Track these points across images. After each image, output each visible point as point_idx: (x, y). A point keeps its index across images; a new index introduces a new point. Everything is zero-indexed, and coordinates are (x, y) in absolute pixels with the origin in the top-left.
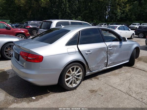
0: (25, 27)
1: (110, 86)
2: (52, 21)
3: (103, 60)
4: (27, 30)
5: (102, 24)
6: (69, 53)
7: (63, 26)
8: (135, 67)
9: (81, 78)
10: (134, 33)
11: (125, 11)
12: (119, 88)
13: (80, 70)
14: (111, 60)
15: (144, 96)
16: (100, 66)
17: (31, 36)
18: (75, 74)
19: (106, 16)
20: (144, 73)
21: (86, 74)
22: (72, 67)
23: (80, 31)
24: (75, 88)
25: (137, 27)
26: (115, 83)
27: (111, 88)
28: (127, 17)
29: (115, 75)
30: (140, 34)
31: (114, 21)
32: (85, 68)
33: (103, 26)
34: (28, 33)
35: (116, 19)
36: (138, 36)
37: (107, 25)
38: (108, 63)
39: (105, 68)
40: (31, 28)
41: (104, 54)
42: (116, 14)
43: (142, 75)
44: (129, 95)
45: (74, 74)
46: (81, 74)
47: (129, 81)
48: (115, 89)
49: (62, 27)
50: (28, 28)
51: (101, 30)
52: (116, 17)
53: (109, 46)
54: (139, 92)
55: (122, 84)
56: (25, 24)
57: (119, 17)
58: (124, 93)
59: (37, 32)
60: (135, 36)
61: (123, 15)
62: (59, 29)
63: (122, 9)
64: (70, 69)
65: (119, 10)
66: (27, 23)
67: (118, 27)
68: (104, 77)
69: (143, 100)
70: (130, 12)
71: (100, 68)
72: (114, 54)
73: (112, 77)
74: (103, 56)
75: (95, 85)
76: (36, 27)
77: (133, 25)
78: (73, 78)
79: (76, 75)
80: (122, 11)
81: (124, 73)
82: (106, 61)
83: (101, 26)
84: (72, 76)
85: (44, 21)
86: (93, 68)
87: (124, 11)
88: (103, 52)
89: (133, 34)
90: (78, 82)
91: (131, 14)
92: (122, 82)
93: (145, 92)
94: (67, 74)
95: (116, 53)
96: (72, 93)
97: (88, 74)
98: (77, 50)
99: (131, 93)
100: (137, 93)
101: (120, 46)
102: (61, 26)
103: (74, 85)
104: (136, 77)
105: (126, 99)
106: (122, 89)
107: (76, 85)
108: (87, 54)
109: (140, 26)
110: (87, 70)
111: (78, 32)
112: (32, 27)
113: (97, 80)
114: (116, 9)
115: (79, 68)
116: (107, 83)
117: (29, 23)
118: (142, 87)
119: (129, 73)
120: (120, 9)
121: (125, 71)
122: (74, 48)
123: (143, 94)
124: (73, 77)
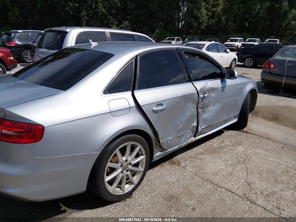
0: (4, 43)
1: (206, 180)
2: (68, 30)
3: (189, 121)
4: (9, 50)
5: (173, 40)
6: (113, 113)
7: (93, 42)
8: (249, 131)
9: (142, 170)
10: (237, 58)
11: (216, 12)
12: (226, 186)
13: (140, 149)
14: (205, 121)
15: (282, 202)
16: (182, 136)
17: (18, 65)
18: (128, 162)
19: (179, 22)
20: (270, 144)
21: (154, 157)
22: (122, 146)
23: (136, 56)
24: (129, 194)
25: (238, 46)
26: (216, 174)
27: (209, 186)
28: (220, 25)
29: (213, 152)
30: (247, 60)
31: (195, 34)
32: (152, 144)
33: (173, 42)
34: (12, 58)
35: (198, 28)
36: (243, 64)
37: (181, 41)
38: (199, 127)
39: (193, 139)
40: (19, 46)
41: (191, 109)
42: (198, 19)
43: (267, 150)
44: (251, 202)
45: (126, 161)
46: (142, 160)
47: (244, 165)
48: (219, 189)
49: (91, 45)
50: (12, 45)
51: (183, 53)
52: (200, 24)
53: (201, 89)
54: (269, 191)
55: (231, 174)
56: (4, 37)
57: (205, 24)
58: (240, 197)
59: (32, 56)
60: (238, 63)
61: (211, 20)
62: (83, 50)
63: (211, 8)
64: (117, 151)
65: (204, 12)
66: (10, 34)
67: (206, 46)
68: (191, 159)
69: (282, 212)
70: (226, 16)
71: (183, 140)
72: (210, 108)
73: (207, 157)
74: (189, 114)
75: (174, 180)
76: (30, 43)
77: (231, 41)
78: (125, 172)
79: (130, 164)
80: (210, 13)
81: (231, 146)
82: (195, 124)
83: (170, 43)
84: (121, 166)
85: (48, 29)
86: (168, 141)
87: (213, 13)
88: (189, 104)
89: (235, 59)
90: (136, 179)
91: (227, 20)
92: (230, 169)
93: (282, 190)
94: (109, 164)
95: (214, 105)
96: (124, 209)
97: (157, 157)
98: (132, 103)
99: (254, 197)
100: (266, 195)
101: (223, 88)
102: (89, 42)
103: (128, 188)
104: (256, 154)
105: (246, 212)
106: (234, 188)
107: (133, 186)
108: (155, 112)
109: (243, 43)
110: (155, 149)
111: (134, 60)
112: (20, 43)
113: (177, 167)
114: (199, 9)
115: (137, 146)
116: (200, 173)
117: (13, 35)
118: (273, 179)
119: (241, 146)
120: (207, 9)
121: (231, 142)
122: (124, 99)
123: (279, 196)
124: (124, 169)
